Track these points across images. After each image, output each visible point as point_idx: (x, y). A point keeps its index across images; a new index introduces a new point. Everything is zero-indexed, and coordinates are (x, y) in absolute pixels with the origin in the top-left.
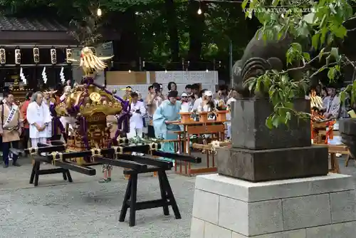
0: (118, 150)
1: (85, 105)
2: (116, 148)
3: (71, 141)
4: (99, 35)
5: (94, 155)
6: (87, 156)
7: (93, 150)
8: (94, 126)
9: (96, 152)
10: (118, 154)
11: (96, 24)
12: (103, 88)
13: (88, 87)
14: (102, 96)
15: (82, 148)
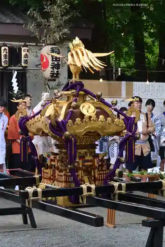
0: (120, 187)
1: (74, 121)
2: (116, 184)
3: (48, 171)
4: (66, 30)
5: (85, 193)
6: (74, 194)
7: (84, 186)
8: (83, 151)
9: (89, 189)
10: (119, 194)
11: (62, 16)
12: (99, 97)
13: (77, 95)
14: (97, 108)
15: (66, 182)
